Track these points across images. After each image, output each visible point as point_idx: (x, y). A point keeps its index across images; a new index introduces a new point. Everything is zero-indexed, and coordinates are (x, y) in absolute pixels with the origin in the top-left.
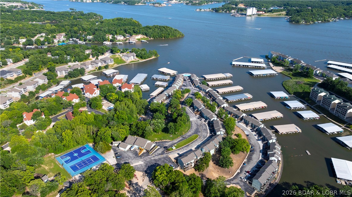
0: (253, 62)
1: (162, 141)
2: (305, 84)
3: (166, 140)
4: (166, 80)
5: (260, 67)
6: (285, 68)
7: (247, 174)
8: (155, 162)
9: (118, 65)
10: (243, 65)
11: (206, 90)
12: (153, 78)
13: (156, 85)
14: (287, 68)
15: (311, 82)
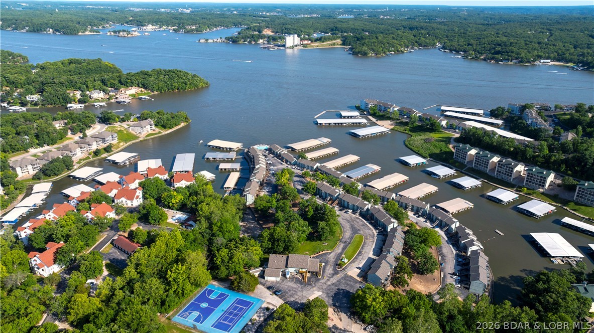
0: (344, 117)
1: (319, 254)
2: (437, 141)
3: (324, 252)
4: (232, 159)
5: (359, 123)
6: (395, 121)
7: (455, 277)
8: (337, 288)
9: (126, 143)
10: (335, 124)
11: (312, 167)
12: (208, 159)
13: (221, 169)
14: (398, 121)
15: (443, 137)
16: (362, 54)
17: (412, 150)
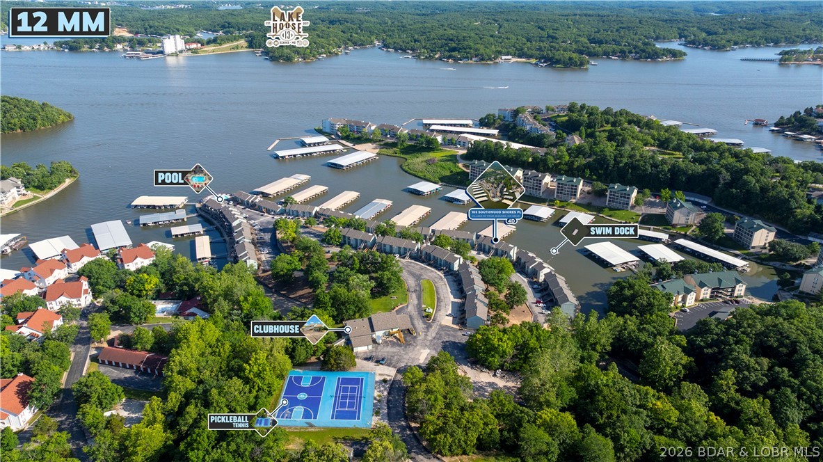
0: (310, 145)
2: (441, 161)
4: (183, 220)
5: (333, 151)
6: (378, 143)
7: (541, 305)
10: (302, 155)
12: (144, 225)
13: (176, 236)
14: (382, 143)
15: (446, 156)
16: (284, 60)
17: (416, 176)
